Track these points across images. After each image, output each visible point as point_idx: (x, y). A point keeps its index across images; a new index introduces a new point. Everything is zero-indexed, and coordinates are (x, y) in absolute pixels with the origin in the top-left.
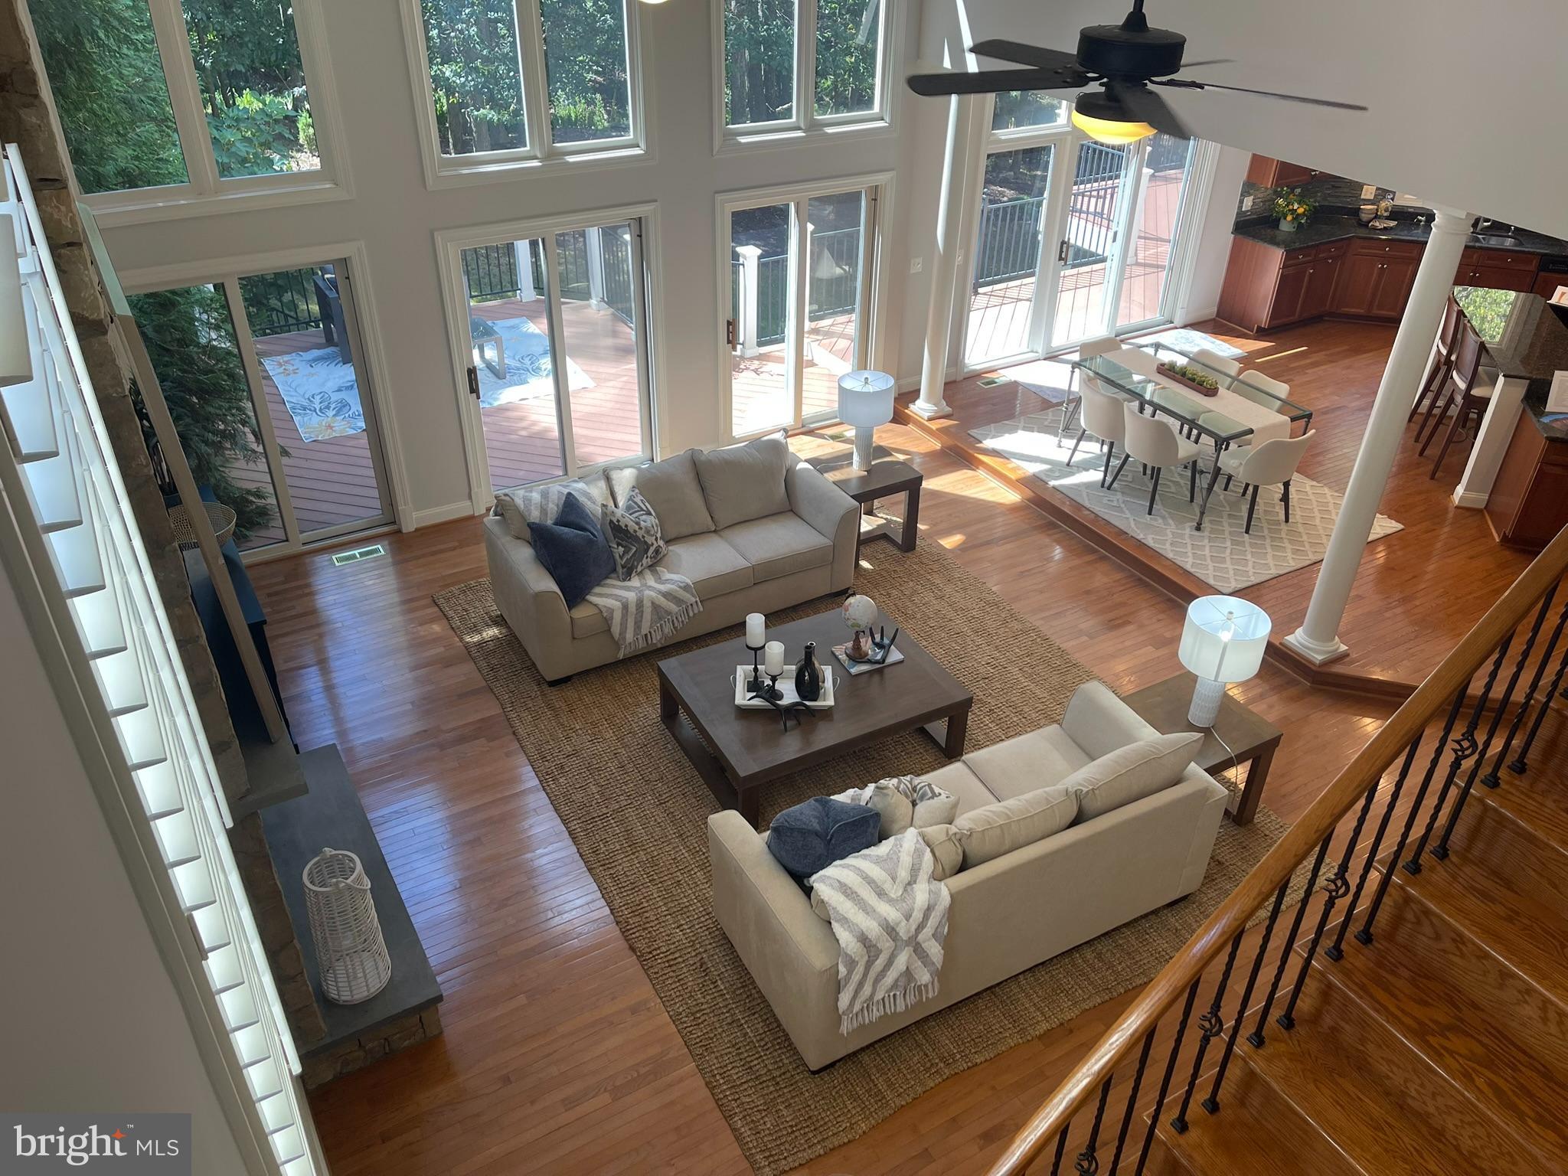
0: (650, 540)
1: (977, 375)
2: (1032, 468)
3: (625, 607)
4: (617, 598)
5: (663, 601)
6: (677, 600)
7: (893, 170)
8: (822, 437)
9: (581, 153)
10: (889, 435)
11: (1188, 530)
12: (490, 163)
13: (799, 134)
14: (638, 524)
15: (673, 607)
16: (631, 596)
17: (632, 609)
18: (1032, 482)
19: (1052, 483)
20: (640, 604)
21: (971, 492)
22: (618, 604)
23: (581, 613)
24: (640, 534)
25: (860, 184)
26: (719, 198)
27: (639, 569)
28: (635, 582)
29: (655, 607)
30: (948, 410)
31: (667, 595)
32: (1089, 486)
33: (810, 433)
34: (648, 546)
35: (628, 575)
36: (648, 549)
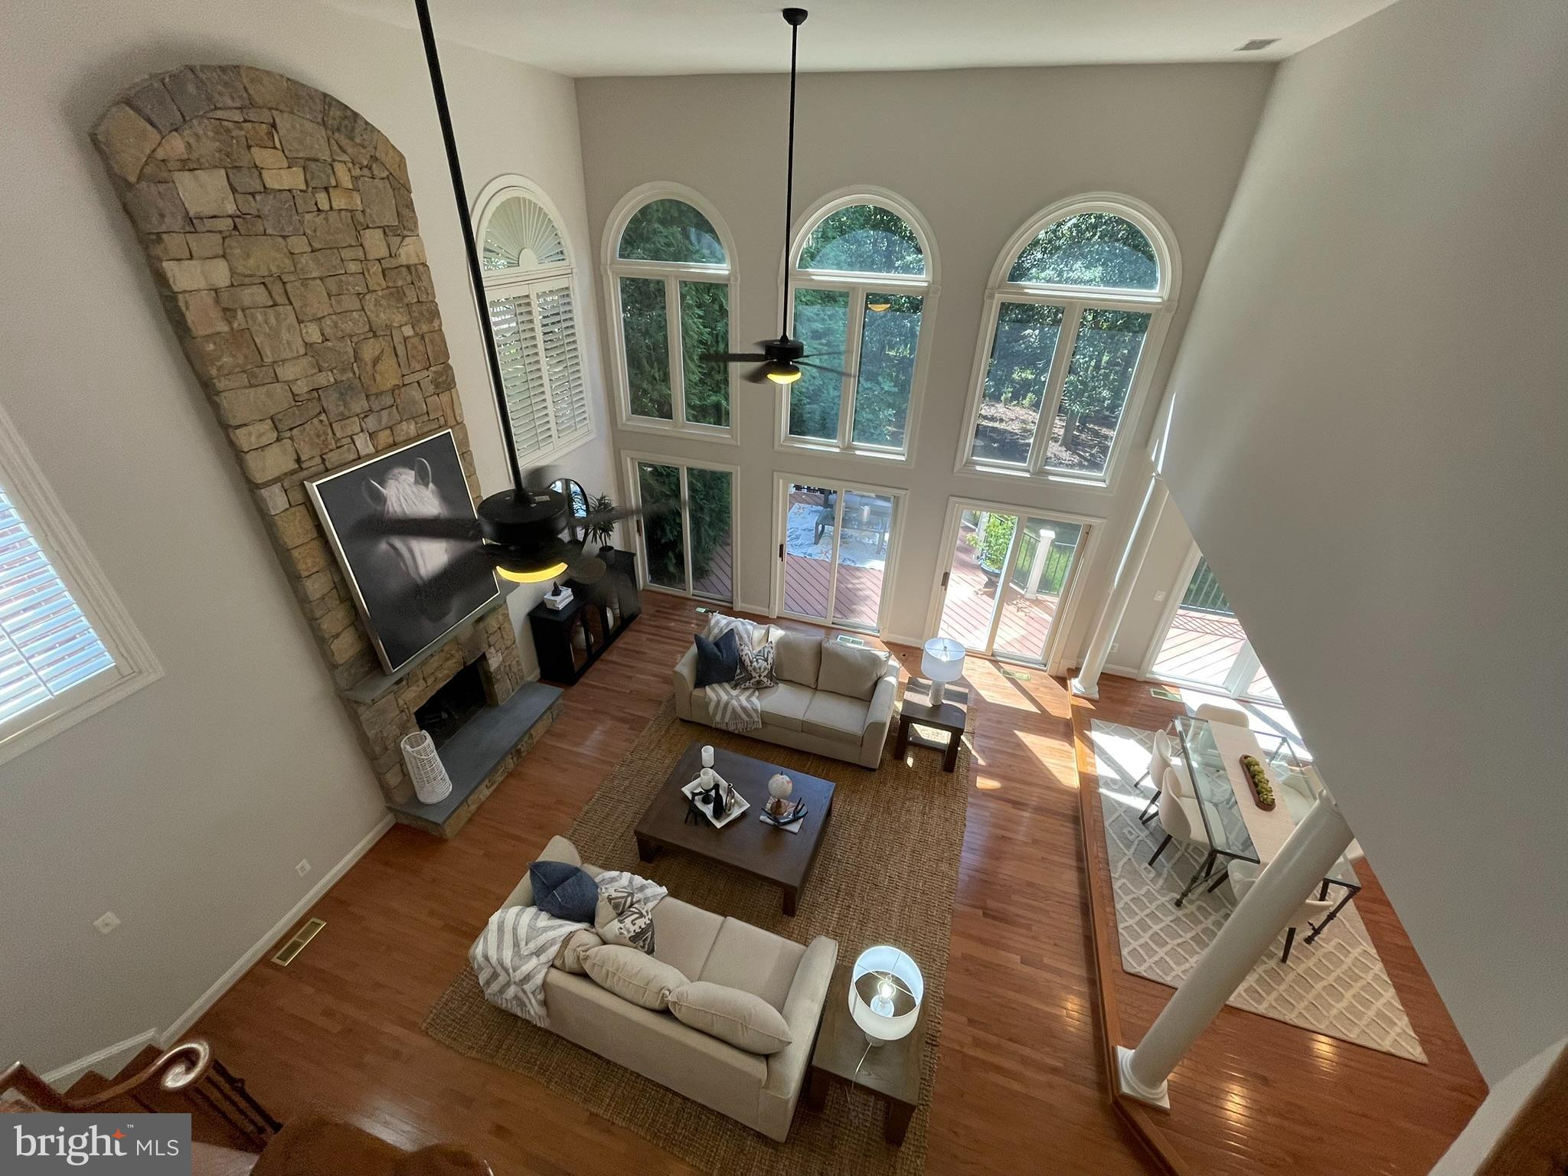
0: (754, 674)
1: (1157, 684)
2: (1102, 770)
3: (719, 702)
4: (717, 694)
5: (739, 710)
6: (749, 715)
7: (1105, 518)
8: (999, 668)
9: (866, 450)
10: (1045, 690)
11: (1167, 898)
12: (814, 444)
13: (1027, 475)
14: (751, 662)
15: (744, 716)
16: (725, 697)
17: (722, 705)
18: (1089, 782)
19: (1103, 791)
20: (727, 704)
21: (1048, 760)
22: (715, 698)
23: (697, 692)
24: (749, 668)
25: (1082, 521)
26: (952, 499)
27: (743, 686)
28: (734, 693)
29: (734, 711)
30: (1096, 696)
31: (744, 709)
32: (1129, 810)
33: (995, 663)
34: (751, 678)
35: (735, 687)
36: (750, 679)
